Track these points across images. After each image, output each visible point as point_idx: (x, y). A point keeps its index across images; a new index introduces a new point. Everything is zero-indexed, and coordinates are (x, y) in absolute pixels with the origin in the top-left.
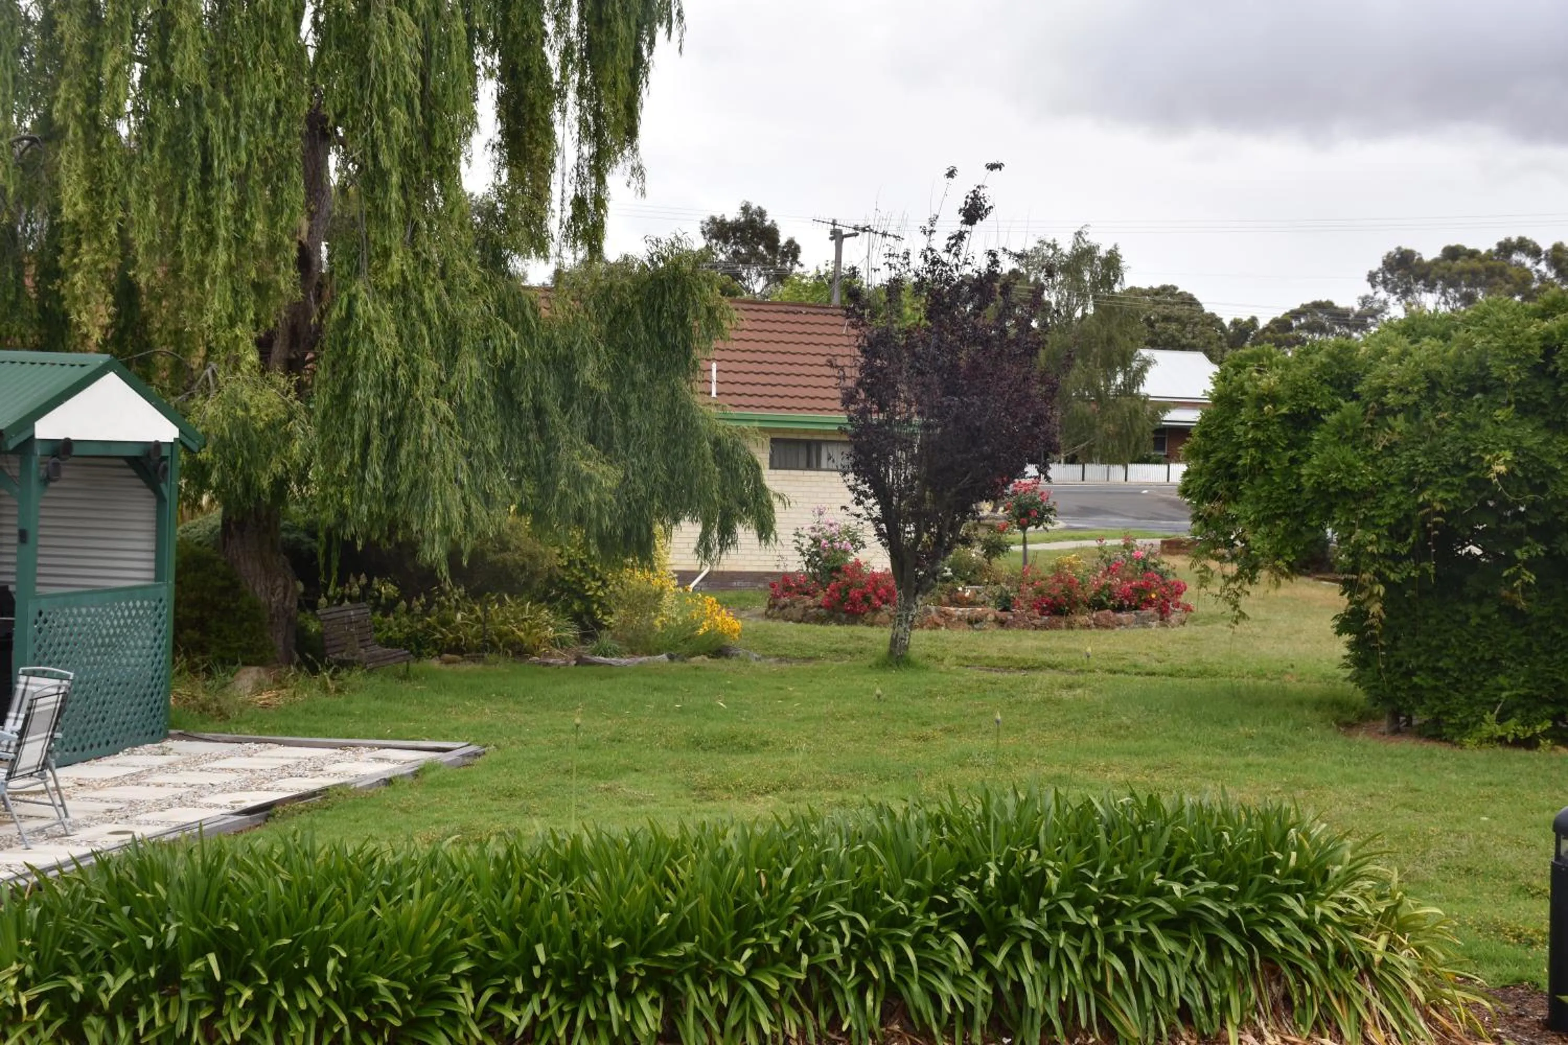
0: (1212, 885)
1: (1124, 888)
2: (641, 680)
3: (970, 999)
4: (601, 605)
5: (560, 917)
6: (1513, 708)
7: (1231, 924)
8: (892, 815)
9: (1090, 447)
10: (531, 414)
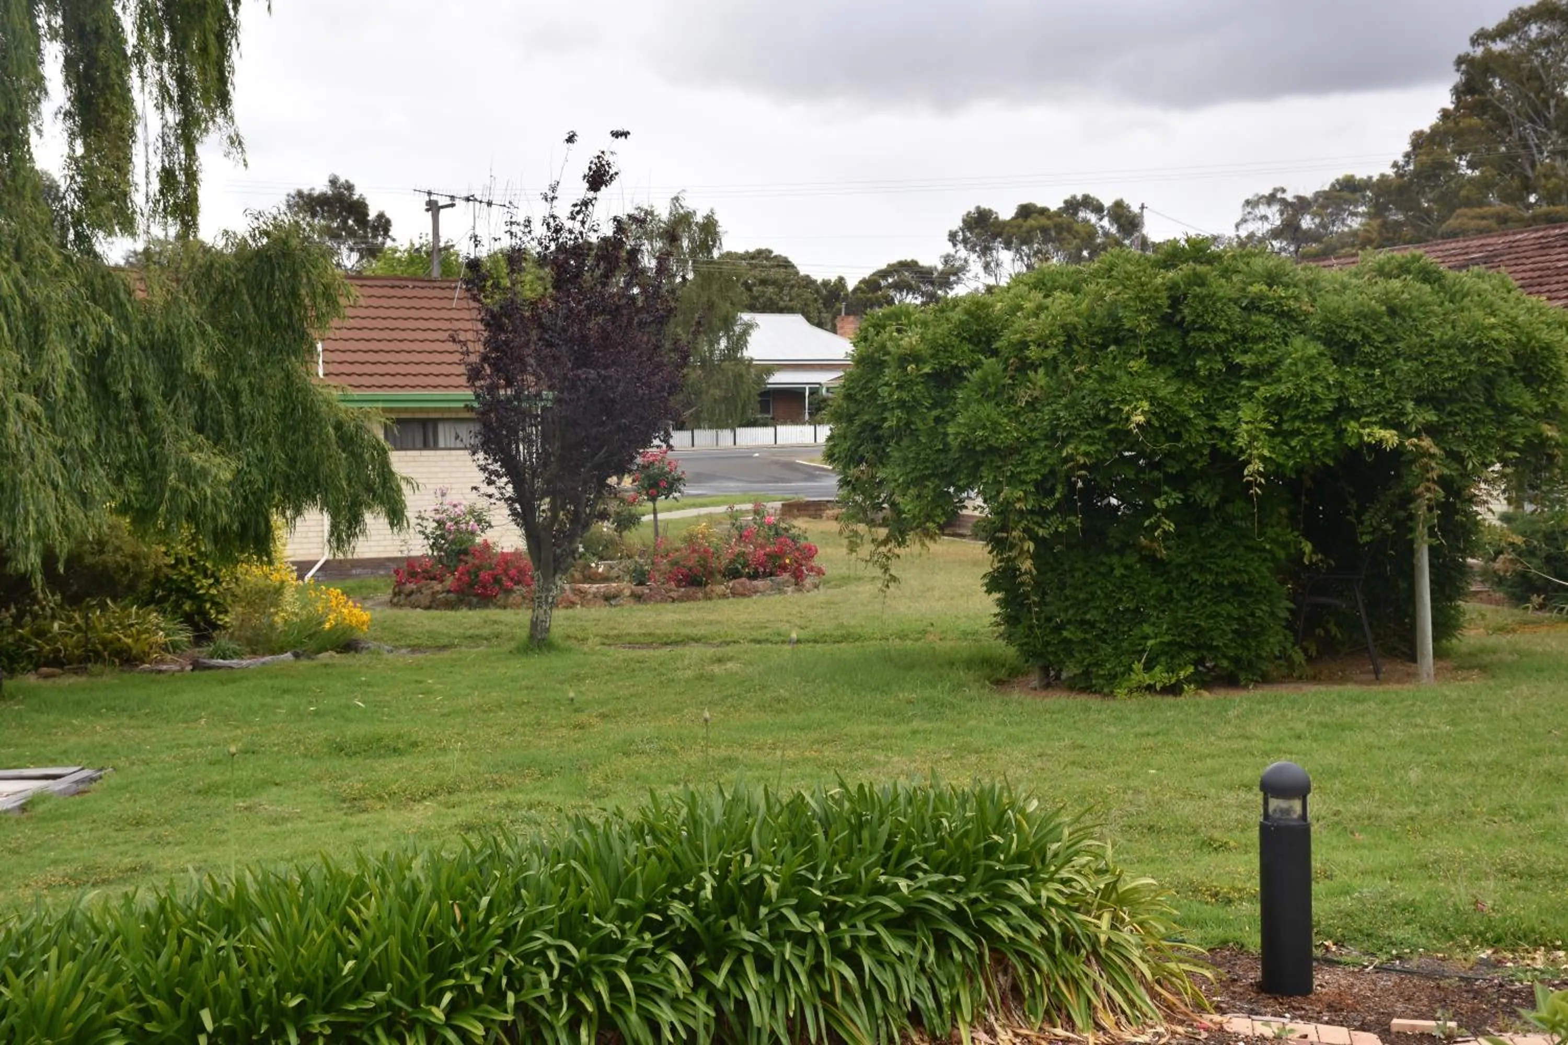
0: (937, 877)
1: (847, 888)
2: (268, 683)
3: (691, 1023)
4: (214, 603)
5: (228, 974)
6: (1158, 655)
7: (958, 917)
8: (592, 827)
9: (698, 412)
10: (130, 404)
